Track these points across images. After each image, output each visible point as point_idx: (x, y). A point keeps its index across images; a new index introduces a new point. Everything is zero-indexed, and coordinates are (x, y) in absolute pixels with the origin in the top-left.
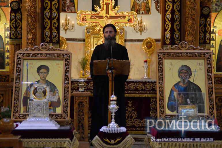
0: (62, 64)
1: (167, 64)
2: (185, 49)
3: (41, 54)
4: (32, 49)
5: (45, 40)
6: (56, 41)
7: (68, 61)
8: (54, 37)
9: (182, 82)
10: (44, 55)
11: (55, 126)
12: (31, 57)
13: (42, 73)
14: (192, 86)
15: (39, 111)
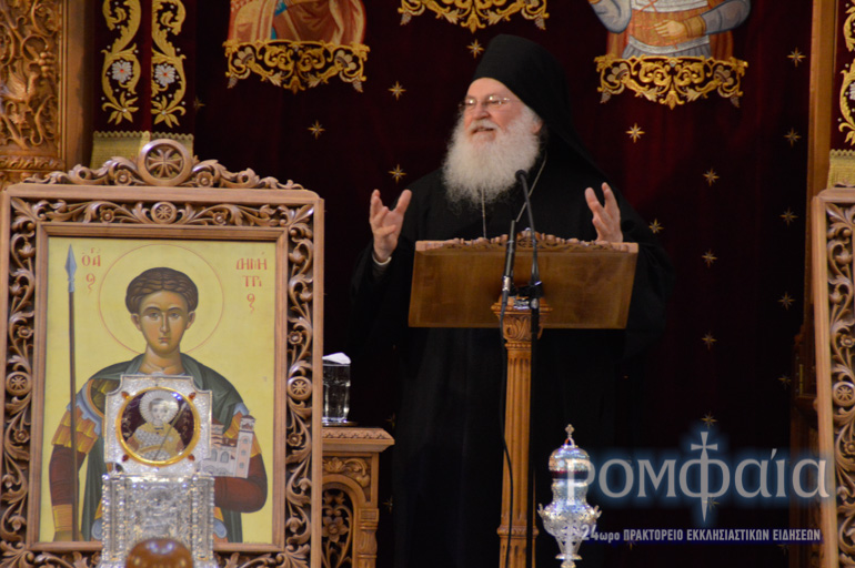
0: (271, 265)
4: (93, 177)
5: (111, 110)
6: (174, 119)
8: (166, 93)
10: (164, 212)
12: (93, 220)
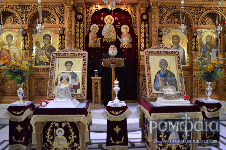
0: (81, 60)
1: (152, 59)
2: (162, 48)
3: (68, 54)
4: (62, 51)
7: (85, 58)
9: (162, 70)
11: (73, 105)
12: (61, 56)
13: (68, 66)
14: (169, 73)
15: (63, 94)
